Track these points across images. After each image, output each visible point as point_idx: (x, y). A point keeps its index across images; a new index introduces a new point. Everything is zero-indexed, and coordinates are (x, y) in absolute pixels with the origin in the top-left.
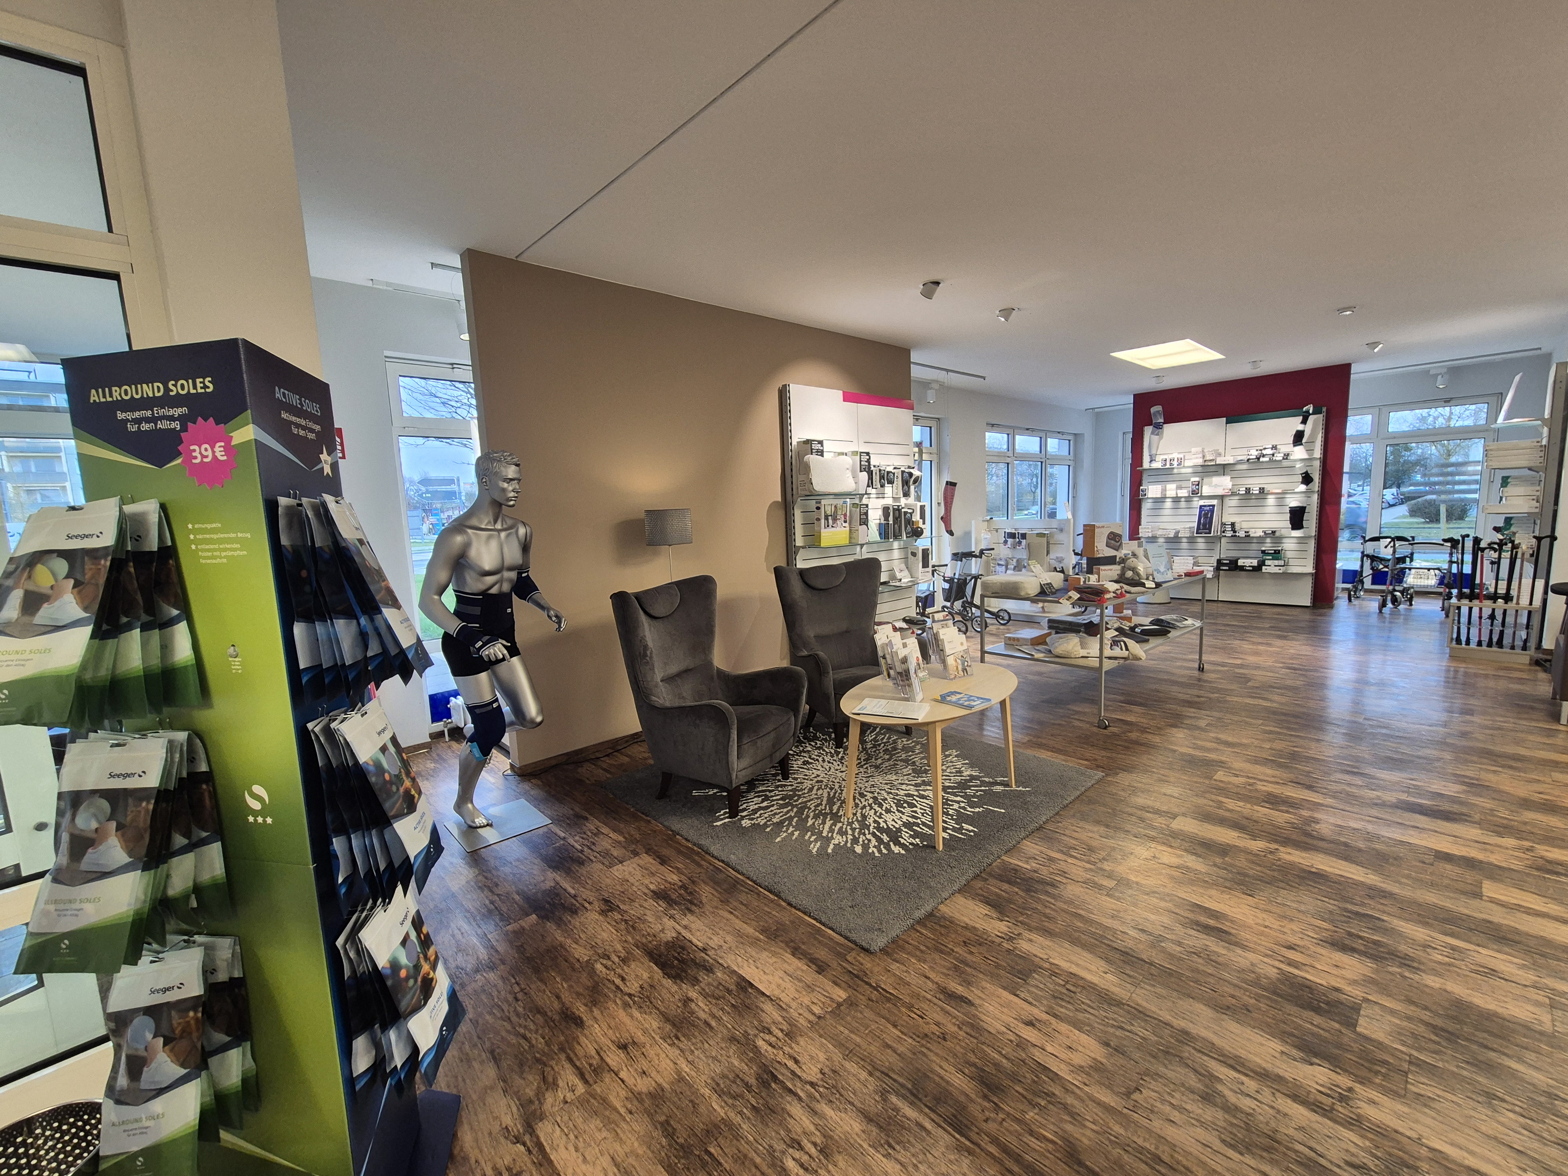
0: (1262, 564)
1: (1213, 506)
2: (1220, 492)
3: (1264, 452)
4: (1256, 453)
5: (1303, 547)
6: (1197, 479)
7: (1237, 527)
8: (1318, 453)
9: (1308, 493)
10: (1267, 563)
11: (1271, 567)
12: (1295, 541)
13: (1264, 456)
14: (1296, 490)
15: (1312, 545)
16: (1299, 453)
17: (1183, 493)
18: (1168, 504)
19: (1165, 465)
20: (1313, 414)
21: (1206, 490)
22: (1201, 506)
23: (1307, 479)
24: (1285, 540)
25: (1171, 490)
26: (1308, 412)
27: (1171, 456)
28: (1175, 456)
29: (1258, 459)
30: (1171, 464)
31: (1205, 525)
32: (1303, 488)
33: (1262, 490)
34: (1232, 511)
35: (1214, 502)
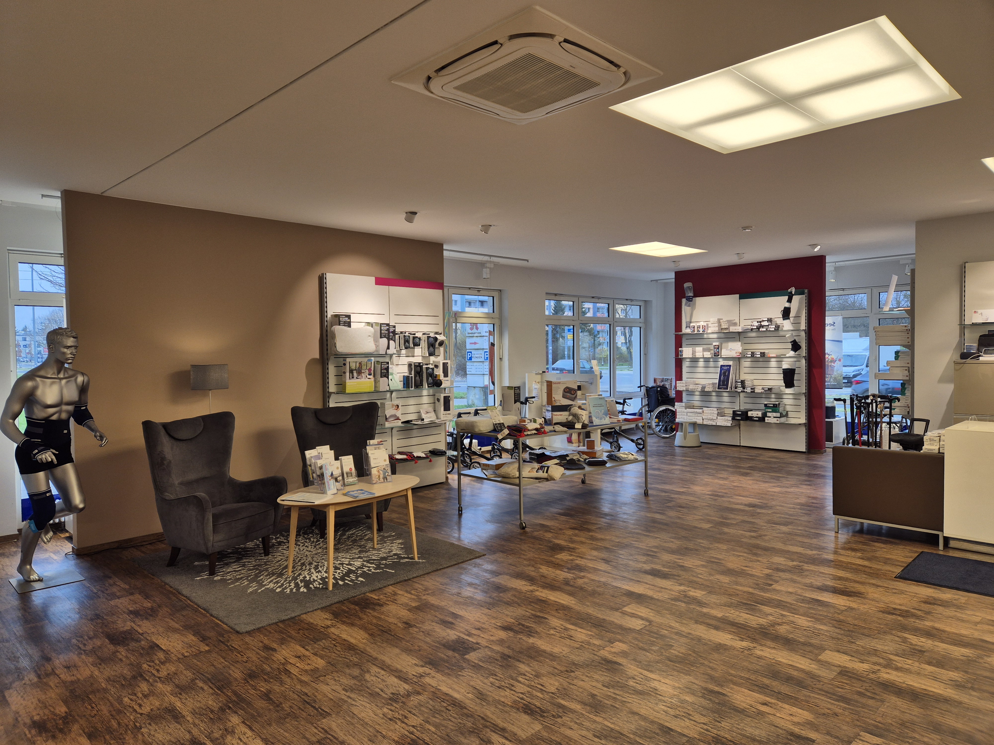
0: (764, 415)
1: (730, 366)
2: (734, 354)
3: (763, 324)
4: (757, 324)
5: (797, 402)
6: (717, 344)
7: (747, 384)
8: (803, 326)
9: (798, 357)
10: (769, 414)
11: (772, 418)
12: (791, 397)
13: (763, 327)
14: (787, 356)
15: (803, 401)
16: (787, 325)
17: (708, 355)
18: (701, 363)
19: (694, 331)
20: (795, 294)
21: (725, 353)
22: (722, 366)
23: (796, 346)
24: (785, 396)
25: (699, 352)
26: (791, 293)
27: (698, 324)
28: (702, 324)
29: (759, 329)
30: (698, 331)
31: (723, 381)
32: (792, 353)
33: (763, 354)
34: (747, 370)
35: (731, 363)
